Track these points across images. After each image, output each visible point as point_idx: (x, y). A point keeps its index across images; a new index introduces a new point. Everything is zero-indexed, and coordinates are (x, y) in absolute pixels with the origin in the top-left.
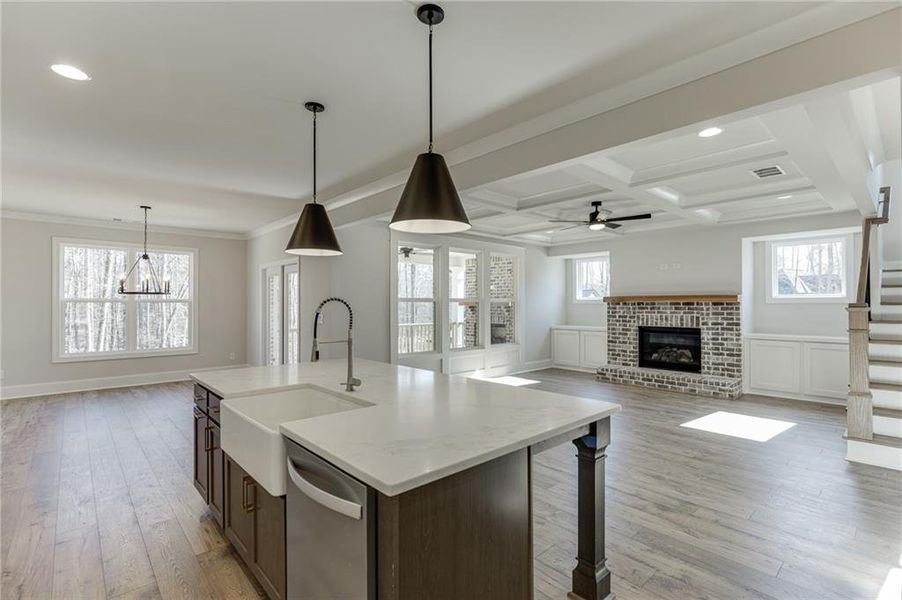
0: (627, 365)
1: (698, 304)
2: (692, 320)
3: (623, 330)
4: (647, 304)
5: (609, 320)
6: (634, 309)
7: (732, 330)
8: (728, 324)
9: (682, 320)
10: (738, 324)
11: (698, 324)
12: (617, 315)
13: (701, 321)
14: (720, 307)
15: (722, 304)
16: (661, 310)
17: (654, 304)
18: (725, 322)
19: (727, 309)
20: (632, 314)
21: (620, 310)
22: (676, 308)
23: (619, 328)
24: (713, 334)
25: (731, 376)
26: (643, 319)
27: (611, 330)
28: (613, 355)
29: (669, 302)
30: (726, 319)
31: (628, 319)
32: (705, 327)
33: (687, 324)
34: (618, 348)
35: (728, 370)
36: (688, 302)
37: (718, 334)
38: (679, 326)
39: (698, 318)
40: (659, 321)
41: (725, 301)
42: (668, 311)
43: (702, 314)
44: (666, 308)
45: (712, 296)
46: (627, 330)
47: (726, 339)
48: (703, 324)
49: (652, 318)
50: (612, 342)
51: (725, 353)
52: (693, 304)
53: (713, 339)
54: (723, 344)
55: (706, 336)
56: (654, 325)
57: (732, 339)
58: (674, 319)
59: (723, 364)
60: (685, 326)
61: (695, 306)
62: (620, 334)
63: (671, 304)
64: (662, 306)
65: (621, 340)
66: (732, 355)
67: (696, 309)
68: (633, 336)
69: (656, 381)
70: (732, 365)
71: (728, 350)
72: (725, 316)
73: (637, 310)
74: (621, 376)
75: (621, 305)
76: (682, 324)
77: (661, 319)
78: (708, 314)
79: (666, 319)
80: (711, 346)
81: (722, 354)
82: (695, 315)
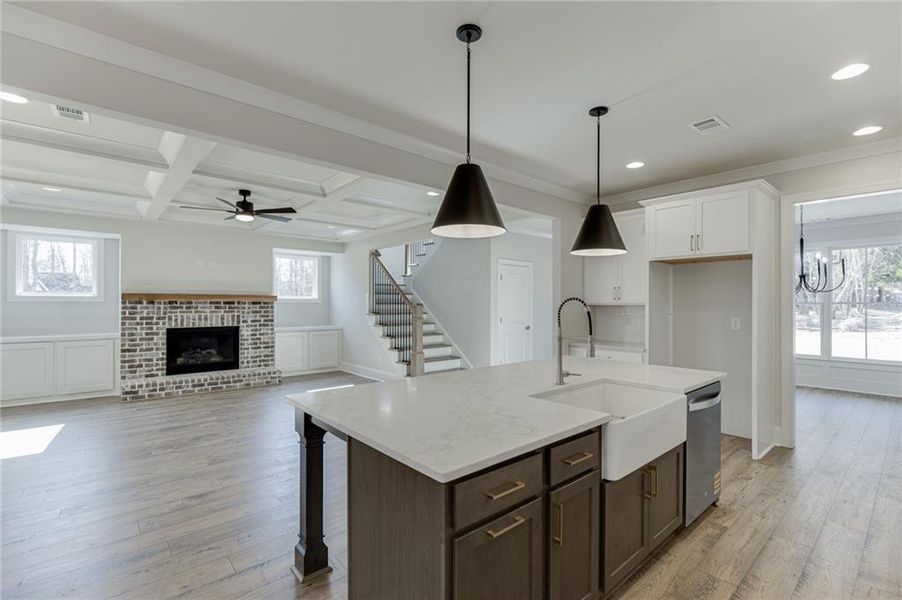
0: (152, 376)
1: (239, 303)
2: (233, 320)
3: (147, 334)
4: (181, 303)
5: (123, 324)
6: (165, 308)
7: (268, 325)
8: (265, 321)
9: (223, 318)
10: (272, 321)
11: (238, 322)
12: (138, 317)
13: (241, 319)
14: (258, 306)
15: (260, 303)
16: (199, 309)
17: (191, 303)
18: (262, 319)
19: (264, 307)
20: (162, 315)
21: (143, 310)
22: (216, 308)
23: (141, 332)
24: (252, 330)
25: (266, 365)
26: (176, 320)
27: (128, 335)
28: (130, 367)
29: (222, 301)
30: (263, 316)
31: (154, 321)
32: (245, 324)
33: (228, 323)
34: (138, 357)
35: (264, 361)
36: (230, 302)
37: (256, 330)
38: (220, 325)
39: (238, 316)
40: (197, 321)
41: (262, 300)
42: (208, 311)
43: (243, 313)
44: (204, 307)
45: (251, 296)
46: (153, 334)
47: (262, 334)
48: (243, 322)
49: (188, 318)
50: (129, 351)
51: (262, 346)
52: (233, 303)
53: (252, 335)
54: (260, 339)
55: (245, 332)
56: (191, 326)
57: (268, 334)
58: (214, 319)
59: (260, 356)
60: (225, 325)
61: (236, 305)
62: (141, 340)
63: (211, 303)
64: (199, 305)
65: (144, 347)
66: (268, 347)
67: (237, 308)
68: (161, 340)
69: (209, 384)
70: (267, 356)
71: (264, 343)
72: (262, 314)
73: (169, 310)
74: (162, 389)
75: (145, 304)
76: (223, 323)
77: (200, 319)
78: (248, 313)
79: (206, 318)
80: (250, 341)
81: (260, 348)
82: (236, 314)
